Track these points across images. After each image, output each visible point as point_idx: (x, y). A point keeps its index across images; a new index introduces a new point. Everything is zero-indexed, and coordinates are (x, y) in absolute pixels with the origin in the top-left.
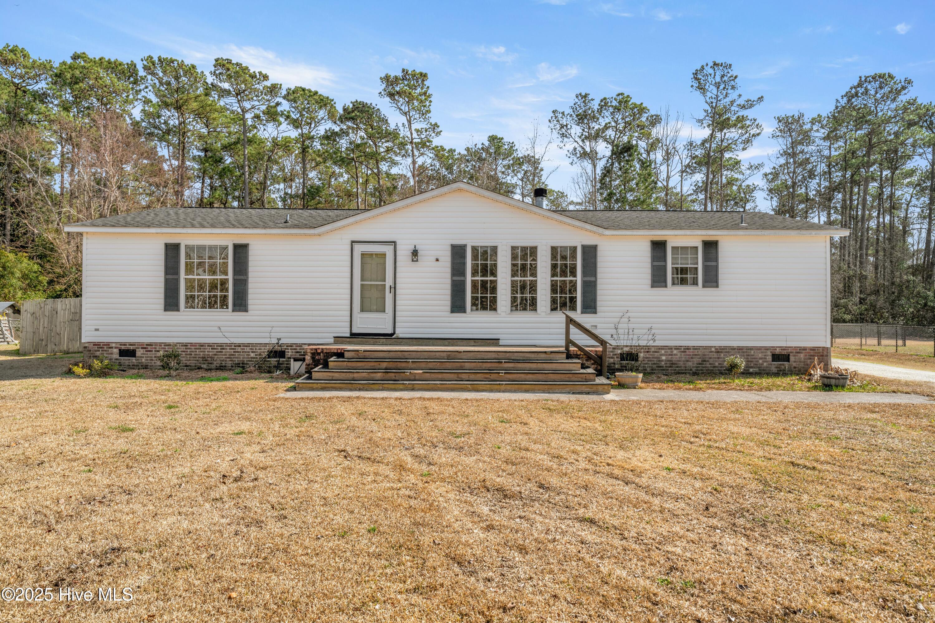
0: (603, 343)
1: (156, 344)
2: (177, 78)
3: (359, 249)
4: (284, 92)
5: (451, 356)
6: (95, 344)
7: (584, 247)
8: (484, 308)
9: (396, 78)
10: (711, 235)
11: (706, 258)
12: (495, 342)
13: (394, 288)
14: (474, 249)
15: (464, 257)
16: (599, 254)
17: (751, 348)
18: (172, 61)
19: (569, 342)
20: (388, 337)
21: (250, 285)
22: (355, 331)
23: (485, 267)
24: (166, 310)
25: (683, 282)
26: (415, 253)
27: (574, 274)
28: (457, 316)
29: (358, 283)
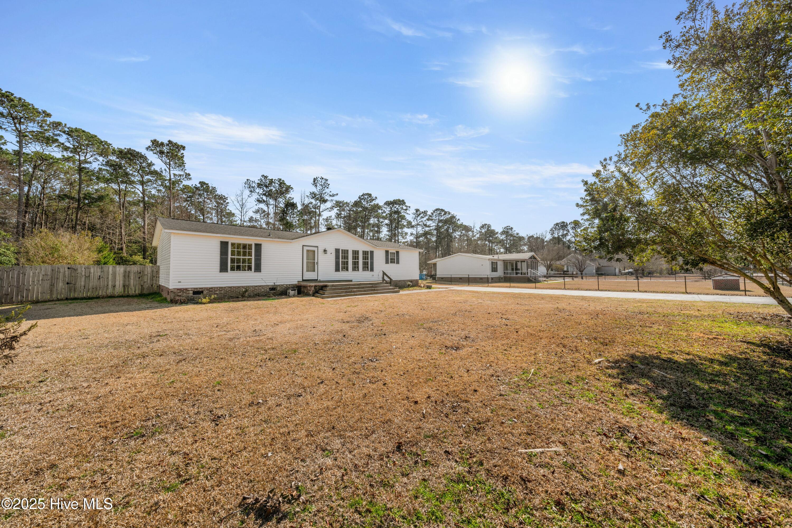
0: (391, 279)
1: (215, 288)
3: (306, 248)
6: (178, 289)
7: (370, 251)
8: (345, 270)
10: (397, 250)
11: (397, 256)
12: (351, 281)
13: (317, 263)
14: (342, 250)
15: (338, 253)
16: (374, 254)
19: (384, 280)
20: (316, 280)
21: (262, 261)
22: (304, 279)
23: (345, 256)
24: (220, 272)
25: (392, 262)
26: (325, 251)
28: (338, 273)
29: (305, 261)
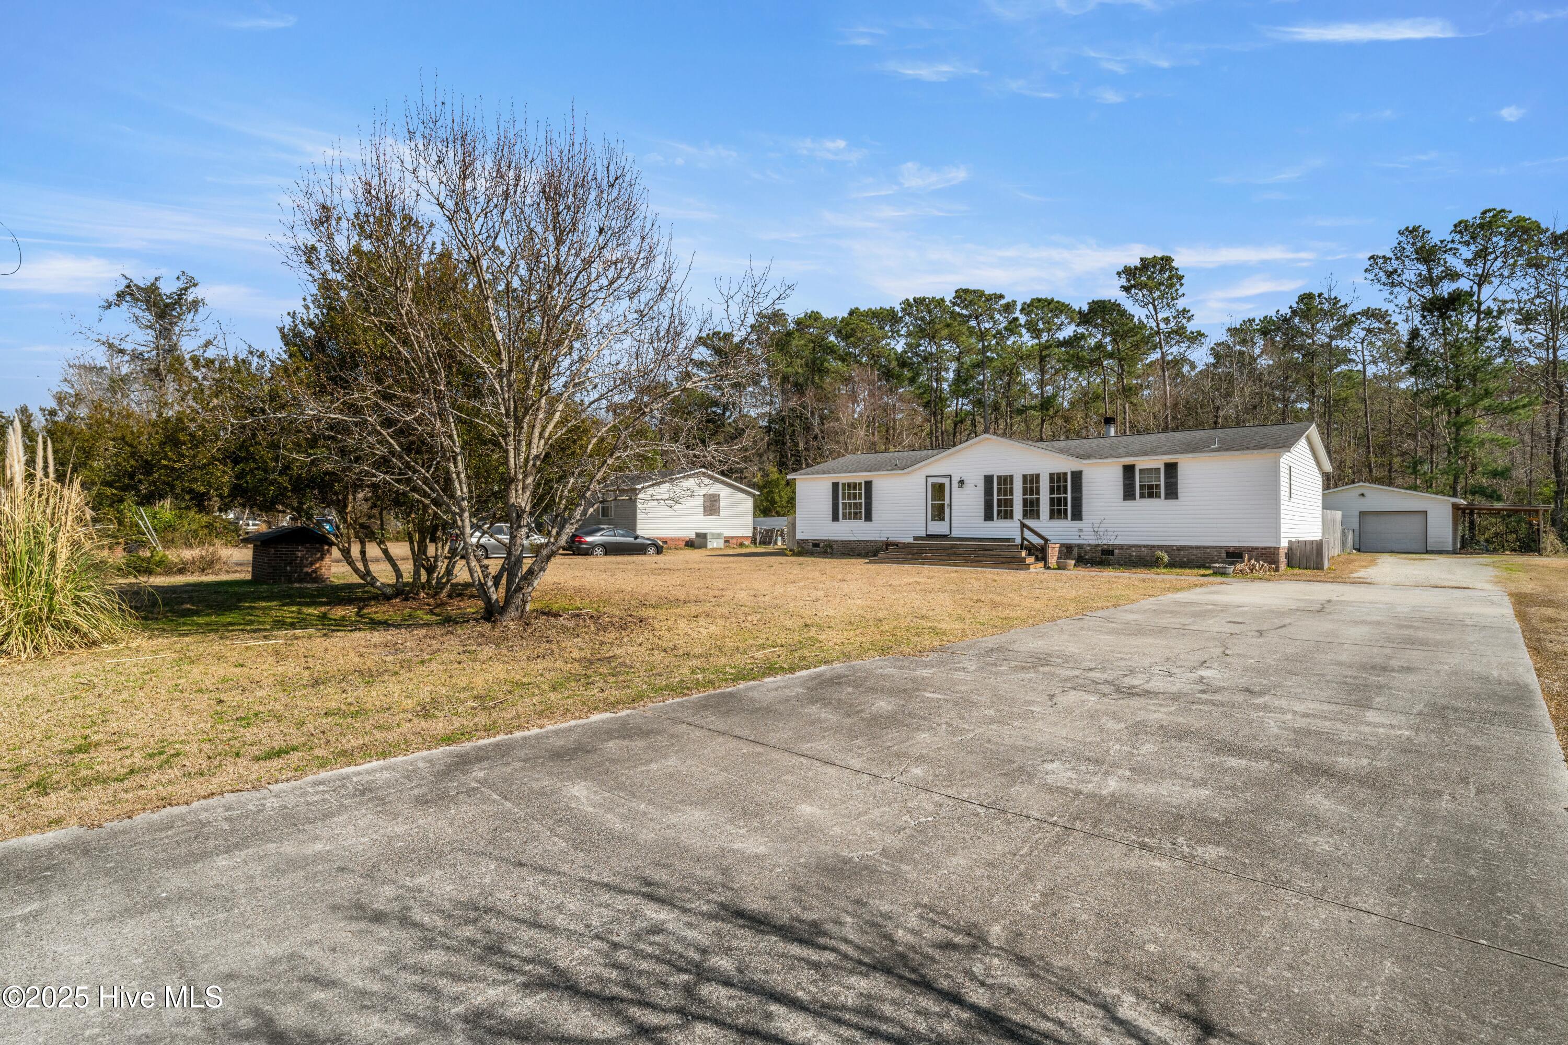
0: (1046, 540)
2: (929, 312)
3: (930, 481)
4: (1019, 307)
5: (953, 546)
6: (802, 540)
7: (1073, 473)
8: (1006, 518)
9: (1136, 268)
10: (1171, 458)
11: (1167, 476)
13: (950, 505)
14: (999, 477)
15: (992, 483)
16: (1084, 477)
17: (1208, 547)
18: (924, 299)
19: (1023, 539)
20: (944, 537)
21: (873, 505)
22: (928, 533)
23: (1005, 490)
24: (832, 519)
25: (1151, 495)
26: (963, 482)
27: (1065, 492)
28: (989, 524)
29: (930, 502)
